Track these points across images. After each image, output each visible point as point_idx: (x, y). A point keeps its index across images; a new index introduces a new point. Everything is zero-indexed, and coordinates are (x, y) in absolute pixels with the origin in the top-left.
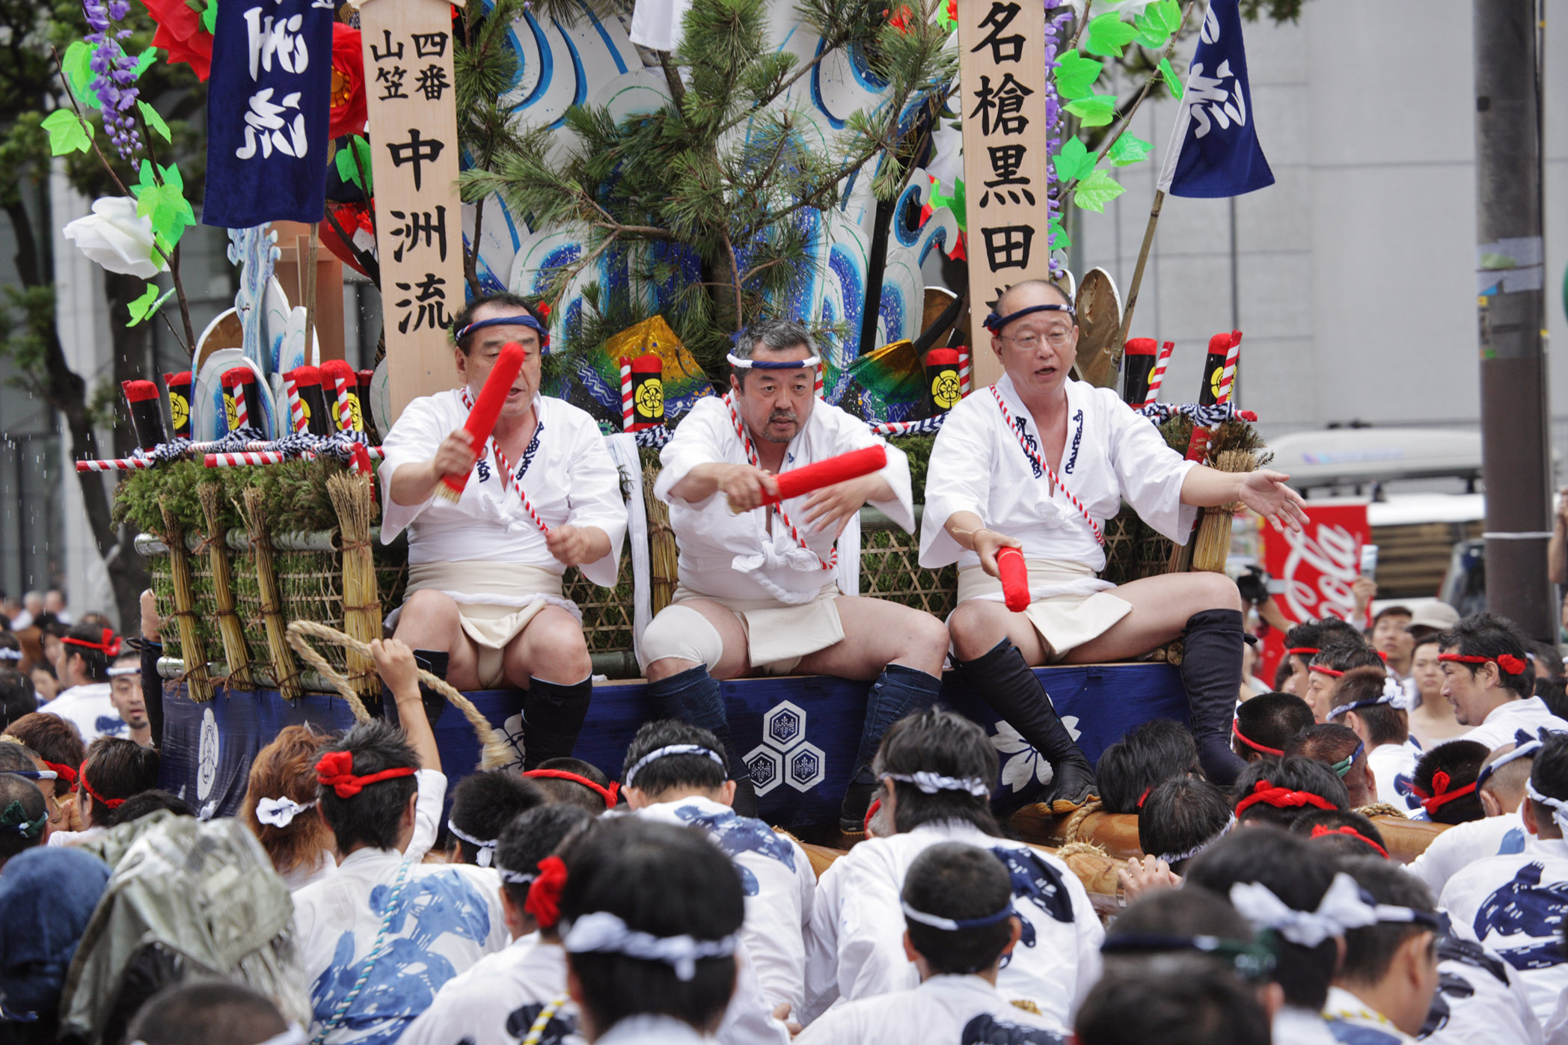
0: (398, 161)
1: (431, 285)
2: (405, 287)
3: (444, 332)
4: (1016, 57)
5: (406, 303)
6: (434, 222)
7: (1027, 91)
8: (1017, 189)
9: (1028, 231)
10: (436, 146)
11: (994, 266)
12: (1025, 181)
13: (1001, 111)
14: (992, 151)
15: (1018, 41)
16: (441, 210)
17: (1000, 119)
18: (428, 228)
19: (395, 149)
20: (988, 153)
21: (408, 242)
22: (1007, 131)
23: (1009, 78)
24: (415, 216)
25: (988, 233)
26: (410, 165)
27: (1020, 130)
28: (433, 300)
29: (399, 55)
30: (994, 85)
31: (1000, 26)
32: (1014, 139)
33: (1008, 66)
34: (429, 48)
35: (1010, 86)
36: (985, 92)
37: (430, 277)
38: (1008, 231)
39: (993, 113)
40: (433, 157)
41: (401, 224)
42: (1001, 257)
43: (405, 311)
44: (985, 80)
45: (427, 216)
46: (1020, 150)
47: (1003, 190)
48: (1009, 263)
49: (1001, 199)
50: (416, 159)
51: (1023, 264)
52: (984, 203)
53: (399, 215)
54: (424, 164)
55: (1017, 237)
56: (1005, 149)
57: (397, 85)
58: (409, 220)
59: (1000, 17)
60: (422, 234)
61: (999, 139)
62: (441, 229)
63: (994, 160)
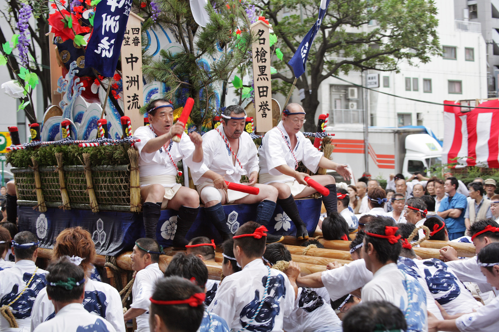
0: (128, 62)
1: (135, 97)
2: (129, 97)
3: (139, 110)
4: (264, 43)
5: (129, 102)
6: (136, 79)
7: (266, 52)
8: (265, 77)
9: (267, 88)
10: (137, 59)
11: (260, 96)
12: (266, 75)
13: (261, 57)
14: (259, 67)
15: (264, 39)
16: (138, 76)
17: (261, 59)
18: (135, 81)
19: (127, 59)
20: (258, 67)
21: (130, 85)
22: (262, 62)
23: (262, 49)
24: (132, 77)
25: (259, 88)
26: (130, 64)
27: (265, 62)
28: (136, 101)
29: (128, 33)
30: (259, 50)
31: (261, 35)
32: (263, 64)
33: (262, 46)
34: (135, 32)
35: (263, 51)
36: (257, 52)
37: (135, 94)
38: (263, 87)
39: (259, 57)
40: (136, 61)
41: (128, 80)
42: (262, 94)
43: (129, 104)
44: (258, 49)
45: (135, 78)
46: (265, 67)
47: (262, 77)
48: (263, 96)
49: (261, 79)
50: (132, 62)
51: (266, 96)
52: (258, 80)
53: (128, 77)
54: (134, 63)
55: (265, 89)
56: (262, 66)
57: (128, 42)
58: (130, 79)
59: (260, 33)
60: (133, 83)
61: (261, 64)
62: (138, 81)
63: (260, 69)
